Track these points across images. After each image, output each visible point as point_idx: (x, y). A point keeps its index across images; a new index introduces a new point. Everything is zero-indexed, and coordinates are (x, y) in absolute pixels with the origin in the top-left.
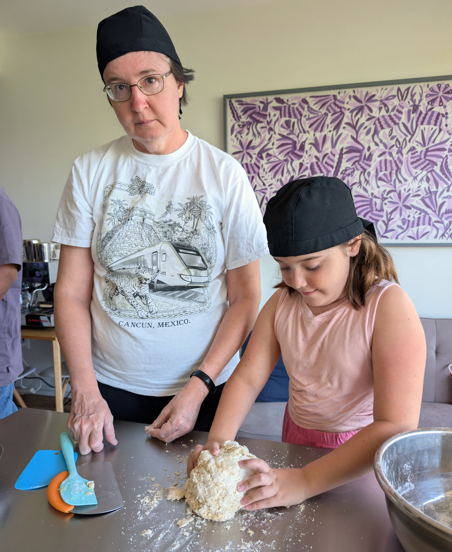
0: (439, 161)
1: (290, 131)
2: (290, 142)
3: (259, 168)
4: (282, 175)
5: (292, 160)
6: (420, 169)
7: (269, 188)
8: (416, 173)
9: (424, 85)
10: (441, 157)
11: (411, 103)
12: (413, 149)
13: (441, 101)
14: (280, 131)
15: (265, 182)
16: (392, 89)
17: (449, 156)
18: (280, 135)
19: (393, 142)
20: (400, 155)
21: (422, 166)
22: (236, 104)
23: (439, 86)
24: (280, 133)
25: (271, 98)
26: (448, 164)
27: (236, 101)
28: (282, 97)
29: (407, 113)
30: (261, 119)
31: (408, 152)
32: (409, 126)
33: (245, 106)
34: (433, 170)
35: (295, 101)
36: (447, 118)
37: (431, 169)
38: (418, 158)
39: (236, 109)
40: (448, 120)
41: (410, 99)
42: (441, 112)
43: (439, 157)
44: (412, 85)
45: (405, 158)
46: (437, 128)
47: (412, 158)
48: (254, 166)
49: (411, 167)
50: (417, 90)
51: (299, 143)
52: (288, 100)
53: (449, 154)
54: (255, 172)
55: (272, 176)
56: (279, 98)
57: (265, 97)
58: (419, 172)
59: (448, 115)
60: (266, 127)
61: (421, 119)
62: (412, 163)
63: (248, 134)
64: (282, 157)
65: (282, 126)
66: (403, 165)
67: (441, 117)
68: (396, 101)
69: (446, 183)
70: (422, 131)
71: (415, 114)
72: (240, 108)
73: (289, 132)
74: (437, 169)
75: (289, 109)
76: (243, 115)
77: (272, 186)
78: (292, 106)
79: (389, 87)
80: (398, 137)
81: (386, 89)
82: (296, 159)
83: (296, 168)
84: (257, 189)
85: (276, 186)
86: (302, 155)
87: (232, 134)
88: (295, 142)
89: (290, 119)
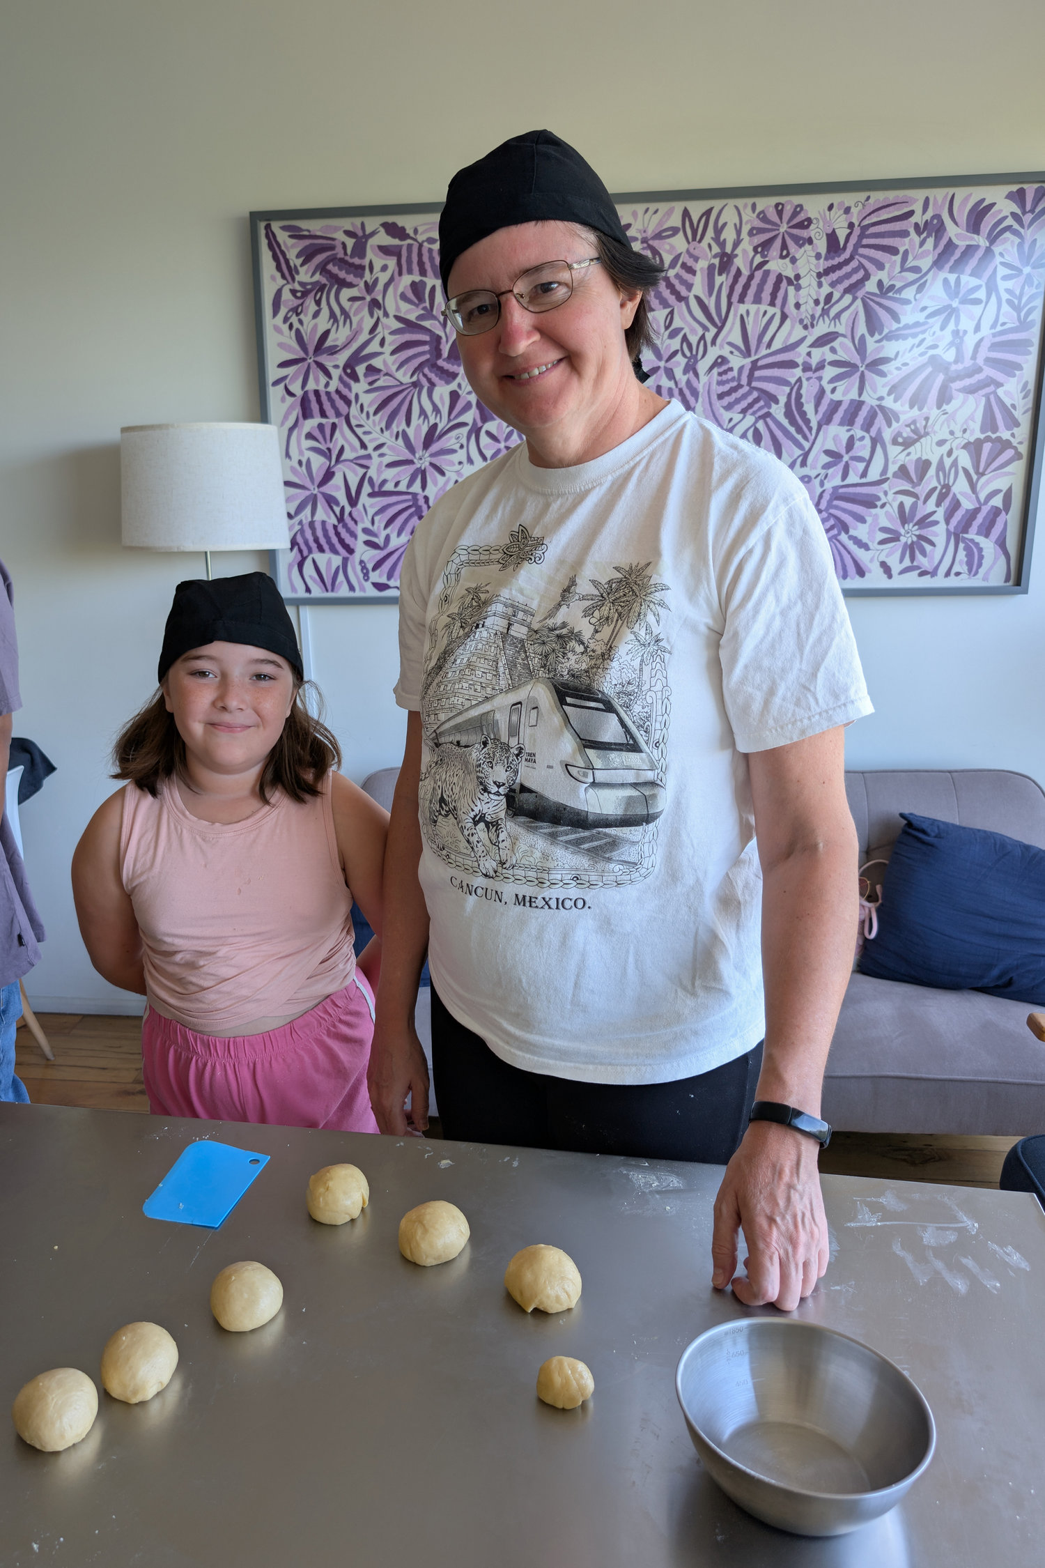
0: (782, 393)
1: (424, 309)
2: (427, 338)
3: (348, 403)
4: (408, 423)
5: (432, 385)
6: (740, 410)
7: (375, 455)
8: (731, 420)
9: (745, 206)
10: (786, 383)
11: (716, 249)
12: (721, 361)
13: (784, 246)
14: (398, 309)
15: (365, 439)
16: (671, 211)
17: (804, 380)
18: (398, 318)
19: (675, 344)
20: (691, 374)
21: (744, 404)
22: (282, 237)
23: (780, 207)
24: (397, 314)
25: (372, 223)
26: (803, 400)
27: (284, 228)
28: (401, 221)
29: (706, 272)
30: (350, 278)
31: (711, 368)
32: (711, 304)
33: (307, 242)
34: (768, 415)
36: (798, 288)
37: (765, 410)
38: (735, 384)
39: (283, 248)
40: (801, 292)
41: (712, 238)
42: (784, 274)
43: (782, 382)
44: (717, 204)
45: (705, 383)
46: (776, 310)
47: (720, 383)
48: (336, 397)
49: (718, 405)
50: (729, 217)
51: (447, 341)
52: (416, 231)
53: (804, 376)
54: (338, 414)
55: (383, 425)
56: (394, 224)
57: (358, 221)
58: (738, 417)
59: (800, 282)
60: (363, 298)
61: (739, 288)
62: (721, 396)
63: (316, 315)
64: (405, 377)
65: (404, 297)
66: (700, 400)
67: (785, 281)
68: (679, 243)
69: (800, 446)
70: (742, 317)
71: (724, 276)
72: (293, 246)
73: (422, 312)
74: (778, 411)
75: (420, 255)
76: (302, 265)
77: (383, 450)
78: (426, 244)
79: (663, 207)
80: (686, 330)
81: (656, 212)
82: (443, 382)
83: (443, 404)
84: (343, 457)
85: (395, 450)
86: (456, 372)
87: (275, 313)
88: (439, 338)
89: (424, 279)
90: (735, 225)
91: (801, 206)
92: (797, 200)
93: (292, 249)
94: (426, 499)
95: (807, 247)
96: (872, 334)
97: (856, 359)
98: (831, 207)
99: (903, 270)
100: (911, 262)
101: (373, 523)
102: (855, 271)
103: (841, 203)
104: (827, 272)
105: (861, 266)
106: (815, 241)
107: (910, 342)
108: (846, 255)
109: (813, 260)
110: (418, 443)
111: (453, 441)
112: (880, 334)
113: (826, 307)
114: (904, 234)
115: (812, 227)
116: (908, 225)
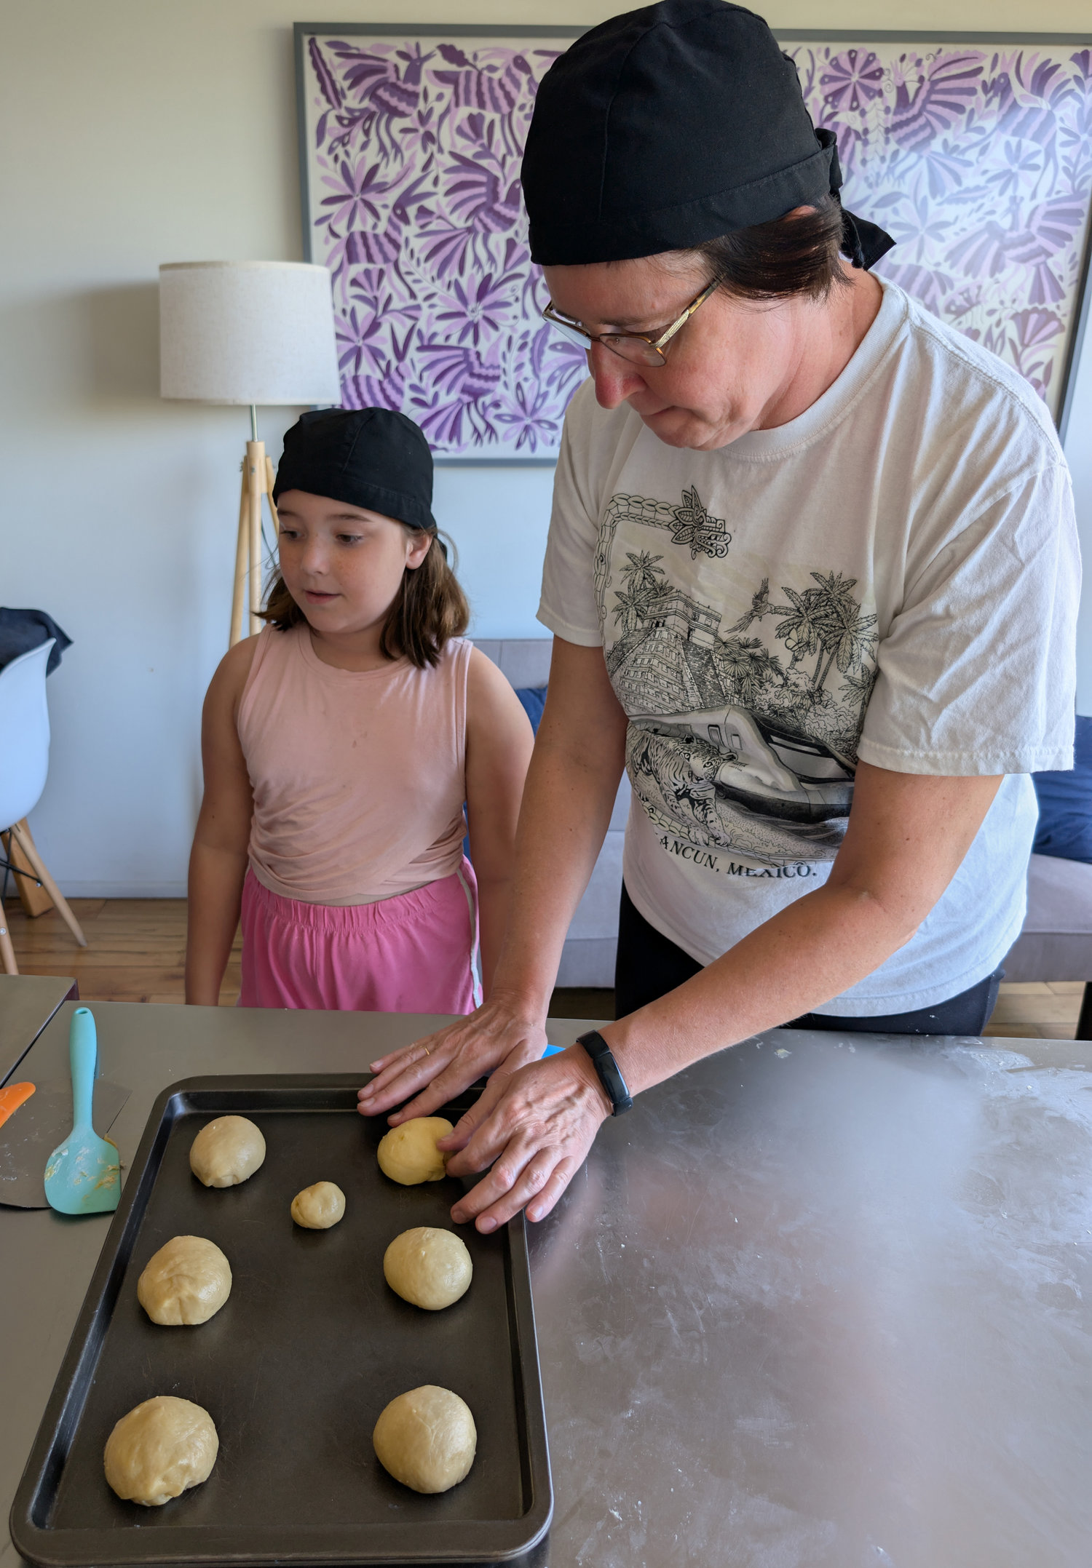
1: (482, 145)
2: (483, 178)
3: (397, 247)
4: (461, 271)
5: (488, 231)
7: (425, 305)
9: (819, 51)
13: (855, 98)
14: (453, 144)
15: (415, 287)
18: (453, 154)
22: (328, 54)
23: (853, 55)
24: (452, 150)
25: (429, 45)
27: (331, 44)
28: (461, 44)
30: (402, 106)
33: (356, 62)
35: (496, 62)
36: (866, 143)
39: (329, 67)
40: (870, 148)
42: (851, 128)
44: (791, 46)
48: (384, 240)
50: (802, 62)
51: (505, 183)
52: (475, 57)
54: (386, 259)
55: (435, 273)
56: (452, 48)
57: (412, 41)
59: (868, 138)
60: (414, 130)
63: (364, 146)
64: (459, 221)
65: (460, 131)
72: (340, 66)
73: (479, 149)
75: (479, 84)
76: (351, 87)
77: (434, 301)
78: (486, 73)
82: (499, 229)
83: (499, 252)
84: (392, 306)
85: (446, 301)
86: (514, 218)
87: (320, 141)
88: (496, 180)
89: (483, 112)
90: (808, 71)
91: (873, 55)
92: (870, 47)
93: (339, 69)
94: (478, 354)
95: (877, 100)
96: (934, 196)
97: (916, 221)
98: (903, 58)
99: (968, 129)
100: (976, 122)
101: (421, 378)
102: (922, 128)
103: (914, 55)
104: (897, 126)
105: (928, 123)
106: (885, 94)
107: (970, 206)
108: (915, 111)
109: (882, 114)
110: (471, 293)
111: (509, 293)
112: (942, 196)
113: (892, 165)
114: (972, 91)
115: (884, 78)
116: (975, 82)
